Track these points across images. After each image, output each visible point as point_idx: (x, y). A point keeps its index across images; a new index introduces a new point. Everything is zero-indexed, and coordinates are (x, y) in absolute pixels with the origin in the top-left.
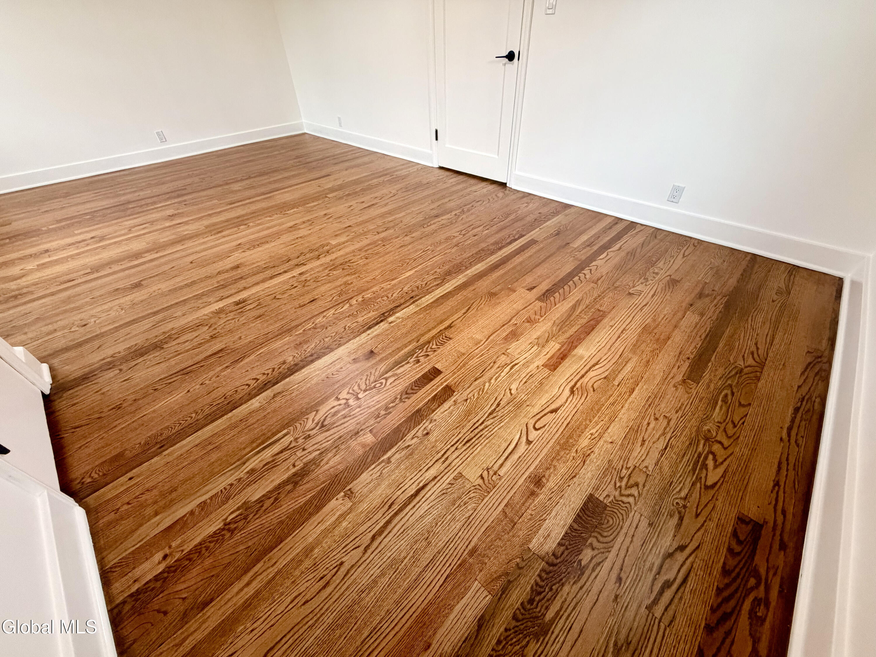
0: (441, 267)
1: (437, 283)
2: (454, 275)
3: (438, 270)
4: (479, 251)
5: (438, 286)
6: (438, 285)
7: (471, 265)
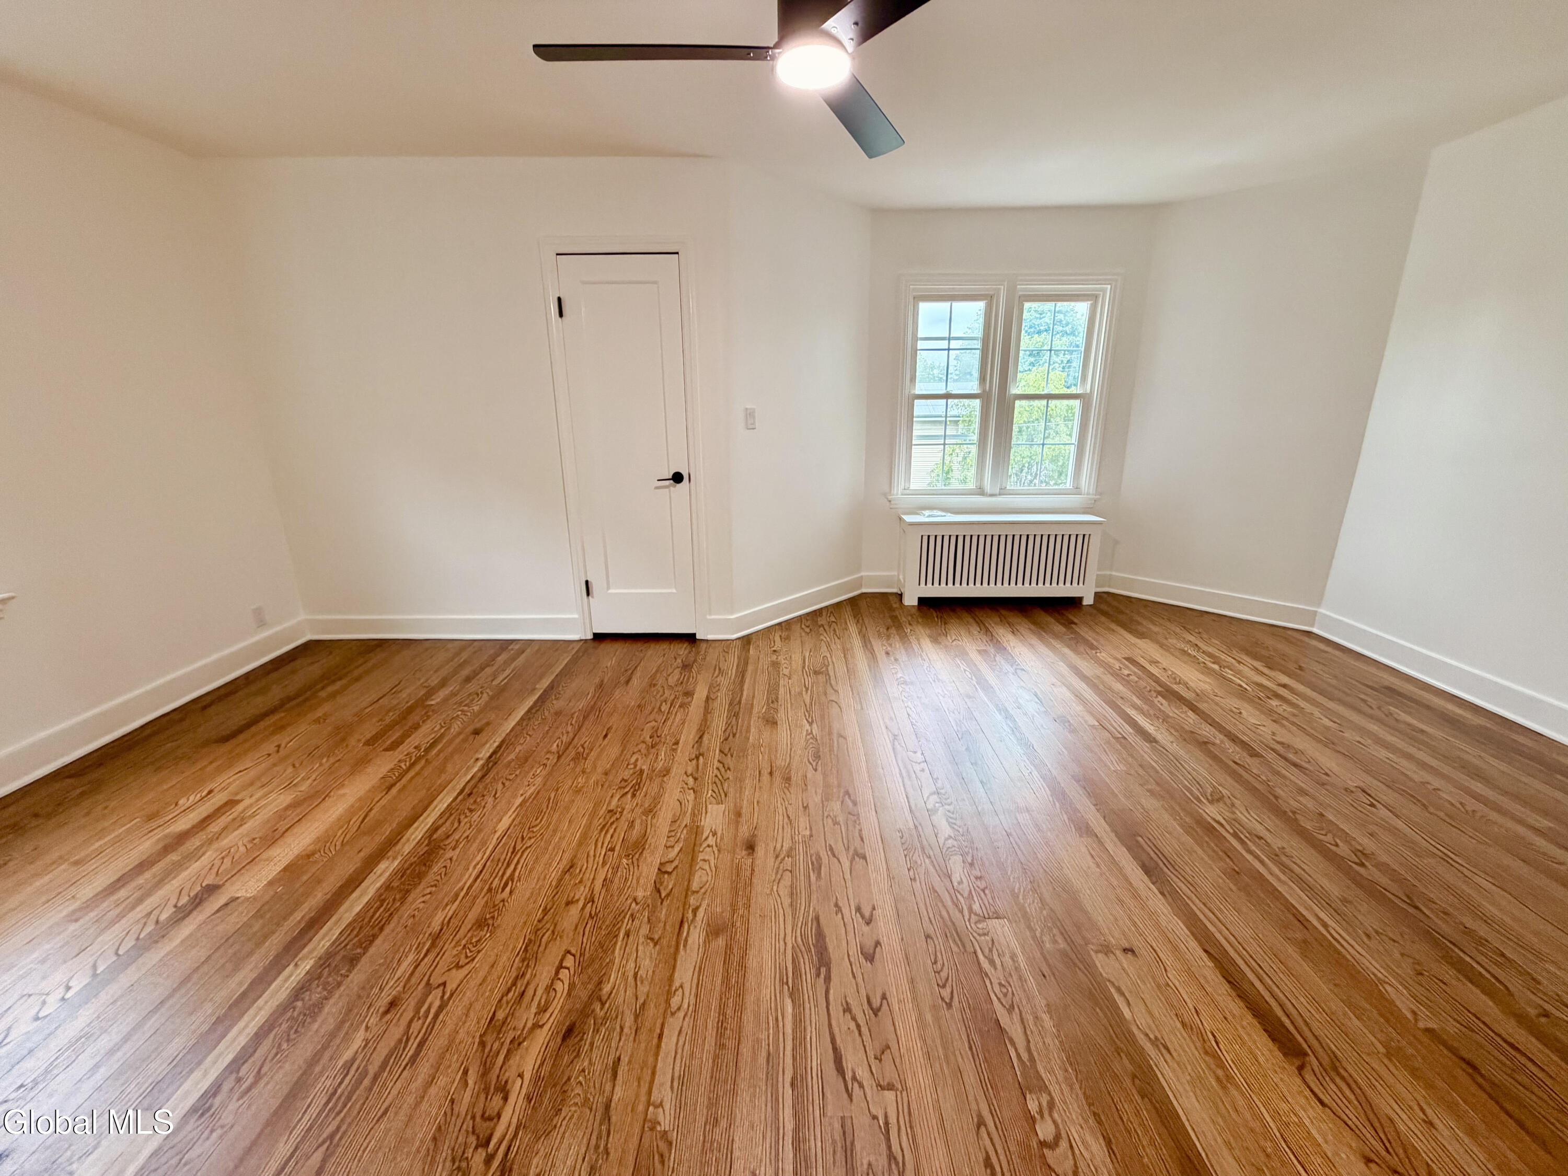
0: (448, 863)
1: (439, 832)
2: (413, 860)
3: (450, 854)
4: (366, 950)
5: (434, 829)
6: (437, 829)
7: (378, 900)
